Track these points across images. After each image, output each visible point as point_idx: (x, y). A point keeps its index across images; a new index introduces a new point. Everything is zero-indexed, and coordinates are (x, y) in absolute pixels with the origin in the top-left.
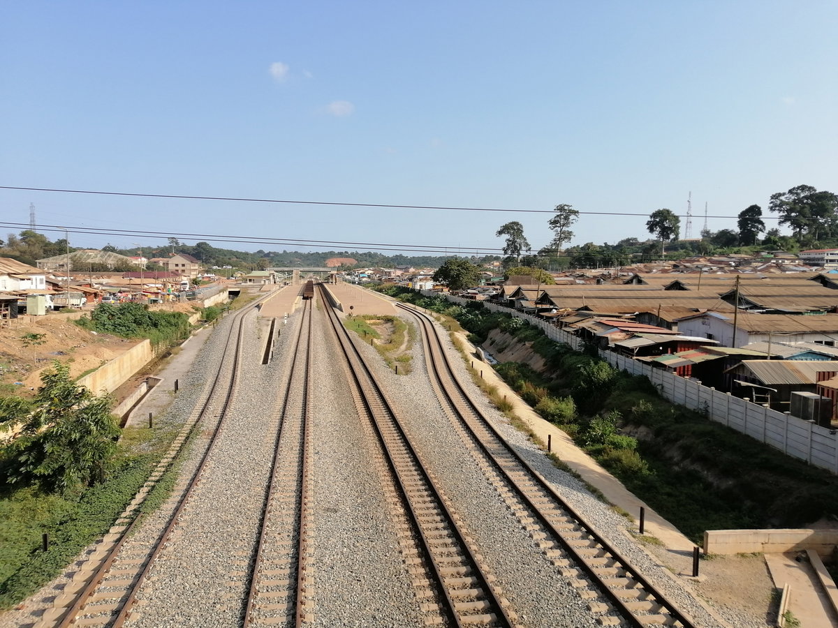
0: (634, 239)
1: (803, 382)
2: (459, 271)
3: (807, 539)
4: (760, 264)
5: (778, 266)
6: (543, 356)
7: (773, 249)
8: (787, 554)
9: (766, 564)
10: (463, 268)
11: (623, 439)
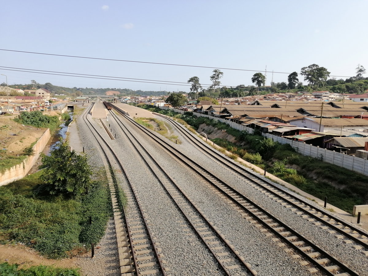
0: (243, 85)
1: (359, 146)
2: (178, 98)
4: (298, 97)
5: (306, 98)
6: (234, 136)
7: (302, 91)
10: (180, 97)
11: (291, 170)
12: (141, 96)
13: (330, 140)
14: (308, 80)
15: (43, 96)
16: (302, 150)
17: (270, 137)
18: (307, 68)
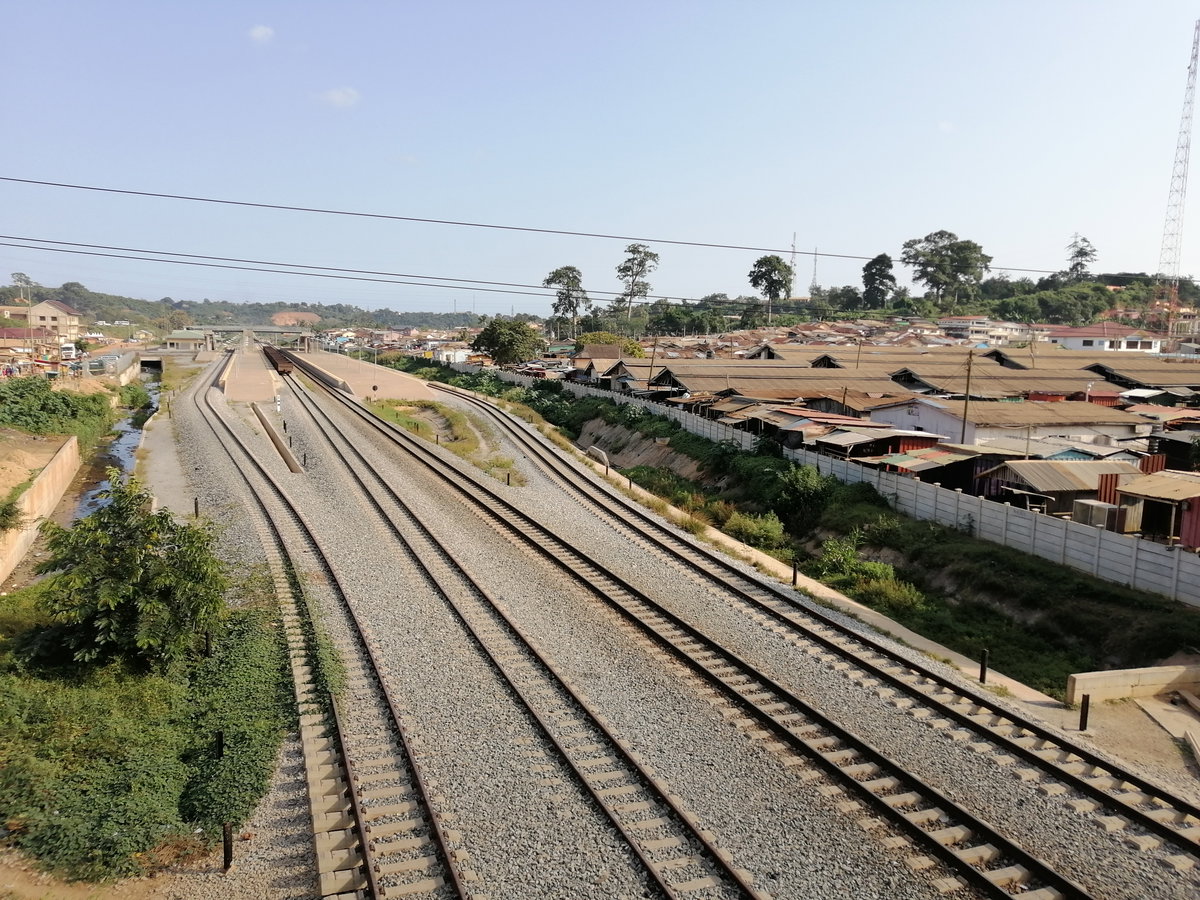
0: (723, 295)
1: (1081, 488)
2: (512, 336)
3: (1179, 677)
4: (896, 334)
5: (919, 338)
6: (695, 458)
7: (906, 314)
8: (1159, 696)
9: (1143, 710)
10: (517, 332)
11: (875, 566)
12: (389, 329)
13: (995, 468)
14: (924, 281)
15: (54, 327)
16: (911, 503)
17: (810, 459)
18: (920, 242)
